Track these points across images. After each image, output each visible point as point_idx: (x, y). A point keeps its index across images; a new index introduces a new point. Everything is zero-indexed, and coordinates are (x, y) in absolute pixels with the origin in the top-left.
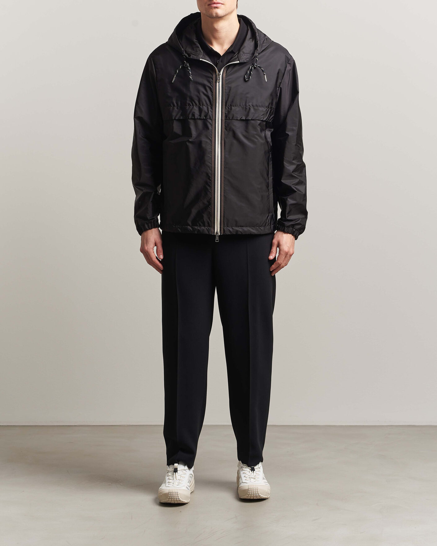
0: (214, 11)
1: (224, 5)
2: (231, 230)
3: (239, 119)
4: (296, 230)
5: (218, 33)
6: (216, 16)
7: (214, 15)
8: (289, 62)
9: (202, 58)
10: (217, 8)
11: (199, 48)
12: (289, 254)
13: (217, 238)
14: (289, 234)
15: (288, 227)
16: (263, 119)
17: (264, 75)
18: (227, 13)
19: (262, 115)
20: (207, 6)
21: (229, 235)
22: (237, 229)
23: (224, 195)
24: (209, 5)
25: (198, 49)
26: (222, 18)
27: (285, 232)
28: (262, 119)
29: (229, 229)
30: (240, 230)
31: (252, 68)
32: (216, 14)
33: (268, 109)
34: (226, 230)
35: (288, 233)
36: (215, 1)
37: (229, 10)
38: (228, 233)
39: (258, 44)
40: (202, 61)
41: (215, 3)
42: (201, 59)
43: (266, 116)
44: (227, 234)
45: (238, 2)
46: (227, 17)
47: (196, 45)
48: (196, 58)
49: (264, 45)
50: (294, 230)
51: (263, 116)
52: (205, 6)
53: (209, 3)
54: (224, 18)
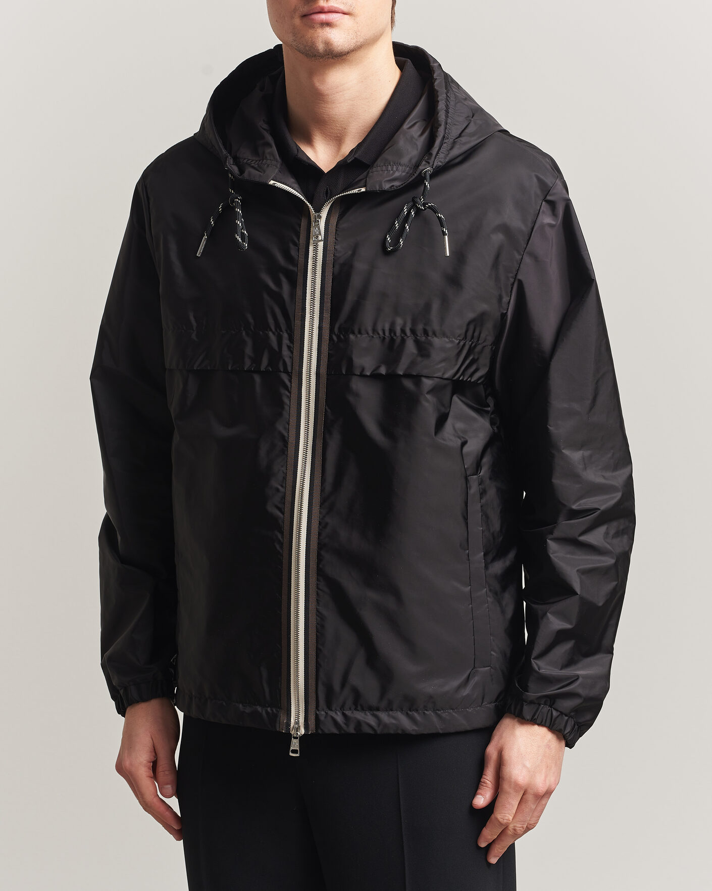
0: (320, 35)
1: (353, 18)
2: (339, 718)
3: (368, 374)
4: (562, 713)
5: (325, 102)
6: (326, 50)
7: (321, 47)
8: (549, 198)
9: (275, 176)
10: (328, 24)
11: (271, 146)
12: (530, 791)
13: (295, 744)
14: (536, 727)
15: (536, 702)
16: (443, 374)
17: (444, 234)
18: (362, 40)
19: (441, 361)
20: (297, 21)
21: (333, 735)
22: (359, 715)
23: (317, 610)
24: (304, 16)
25: (268, 150)
26: (344, 57)
27: (524, 720)
28: (439, 374)
29: (333, 718)
30: (372, 721)
31: (409, 213)
32: (327, 43)
33: (462, 343)
34: (322, 718)
35: (533, 721)
36: (322, 3)
37: (366, 33)
38: (331, 729)
39: (437, 136)
40: (273, 187)
41: (322, 11)
42: (272, 182)
43: (456, 364)
44: (326, 731)
45: (396, 8)
46: (360, 53)
47: (263, 138)
48: (257, 179)
49: (463, 139)
50: (555, 713)
51: (443, 364)
52: (292, 18)
53: (305, 9)
54: (351, 57)
